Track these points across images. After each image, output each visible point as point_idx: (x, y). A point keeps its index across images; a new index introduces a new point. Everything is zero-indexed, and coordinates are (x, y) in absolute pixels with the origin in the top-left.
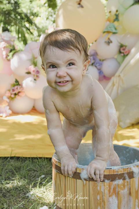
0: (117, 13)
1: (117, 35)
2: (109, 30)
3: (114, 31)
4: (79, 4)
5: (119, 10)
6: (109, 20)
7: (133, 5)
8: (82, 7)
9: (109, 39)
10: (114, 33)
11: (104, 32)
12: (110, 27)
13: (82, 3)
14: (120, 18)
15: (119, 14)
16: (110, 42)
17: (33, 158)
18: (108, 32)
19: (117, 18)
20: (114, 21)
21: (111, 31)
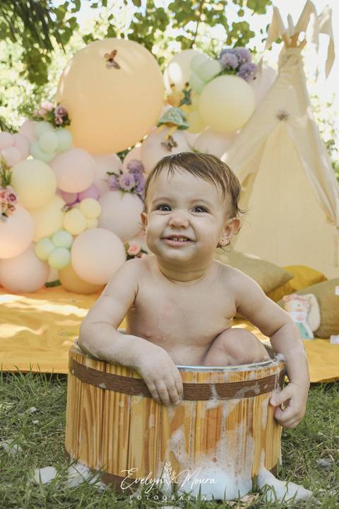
0: (188, 89)
1: (185, 131)
2: (172, 119)
3: (181, 123)
4: (111, 60)
5: (190, 84)
6: (170, 101)
7: (220, 74)
8: (117, 66)
9: (170, 137)
10: (181, 128)
11: (160, 124)
12: (172, 115)
13: (116, 59)
14: (193, 99)
15: (190, 90)
16: (172, 144)
17: (7, 372)
18: (169, 125)
19: (187, 99)
20: (182, 103)
21: (175, 122)
